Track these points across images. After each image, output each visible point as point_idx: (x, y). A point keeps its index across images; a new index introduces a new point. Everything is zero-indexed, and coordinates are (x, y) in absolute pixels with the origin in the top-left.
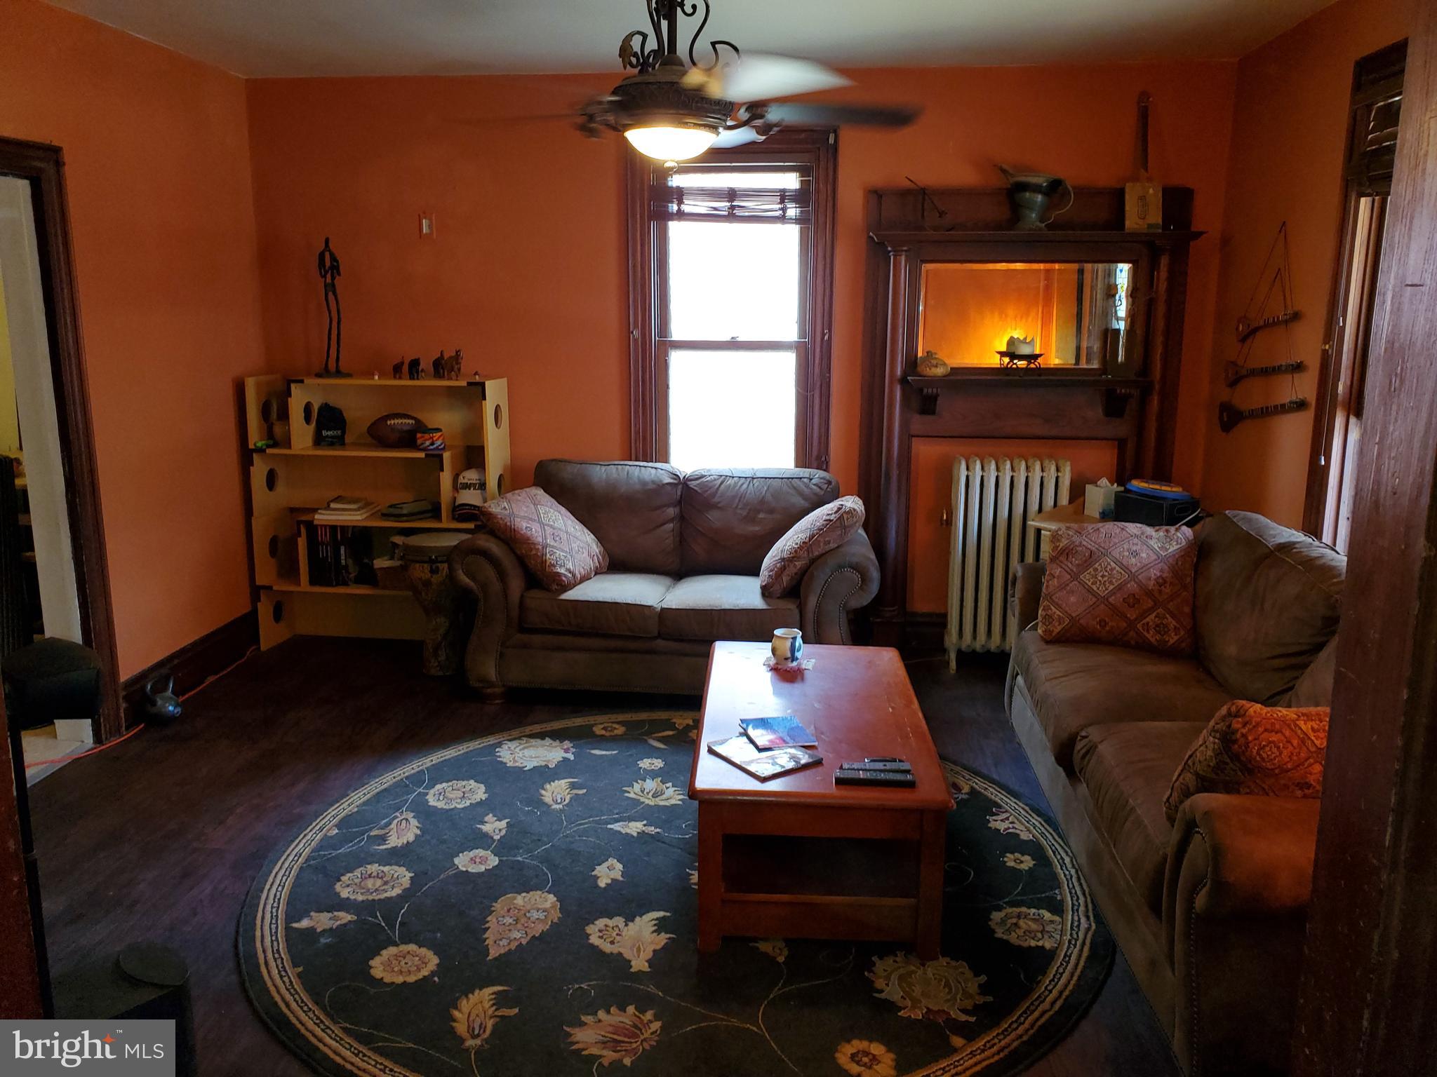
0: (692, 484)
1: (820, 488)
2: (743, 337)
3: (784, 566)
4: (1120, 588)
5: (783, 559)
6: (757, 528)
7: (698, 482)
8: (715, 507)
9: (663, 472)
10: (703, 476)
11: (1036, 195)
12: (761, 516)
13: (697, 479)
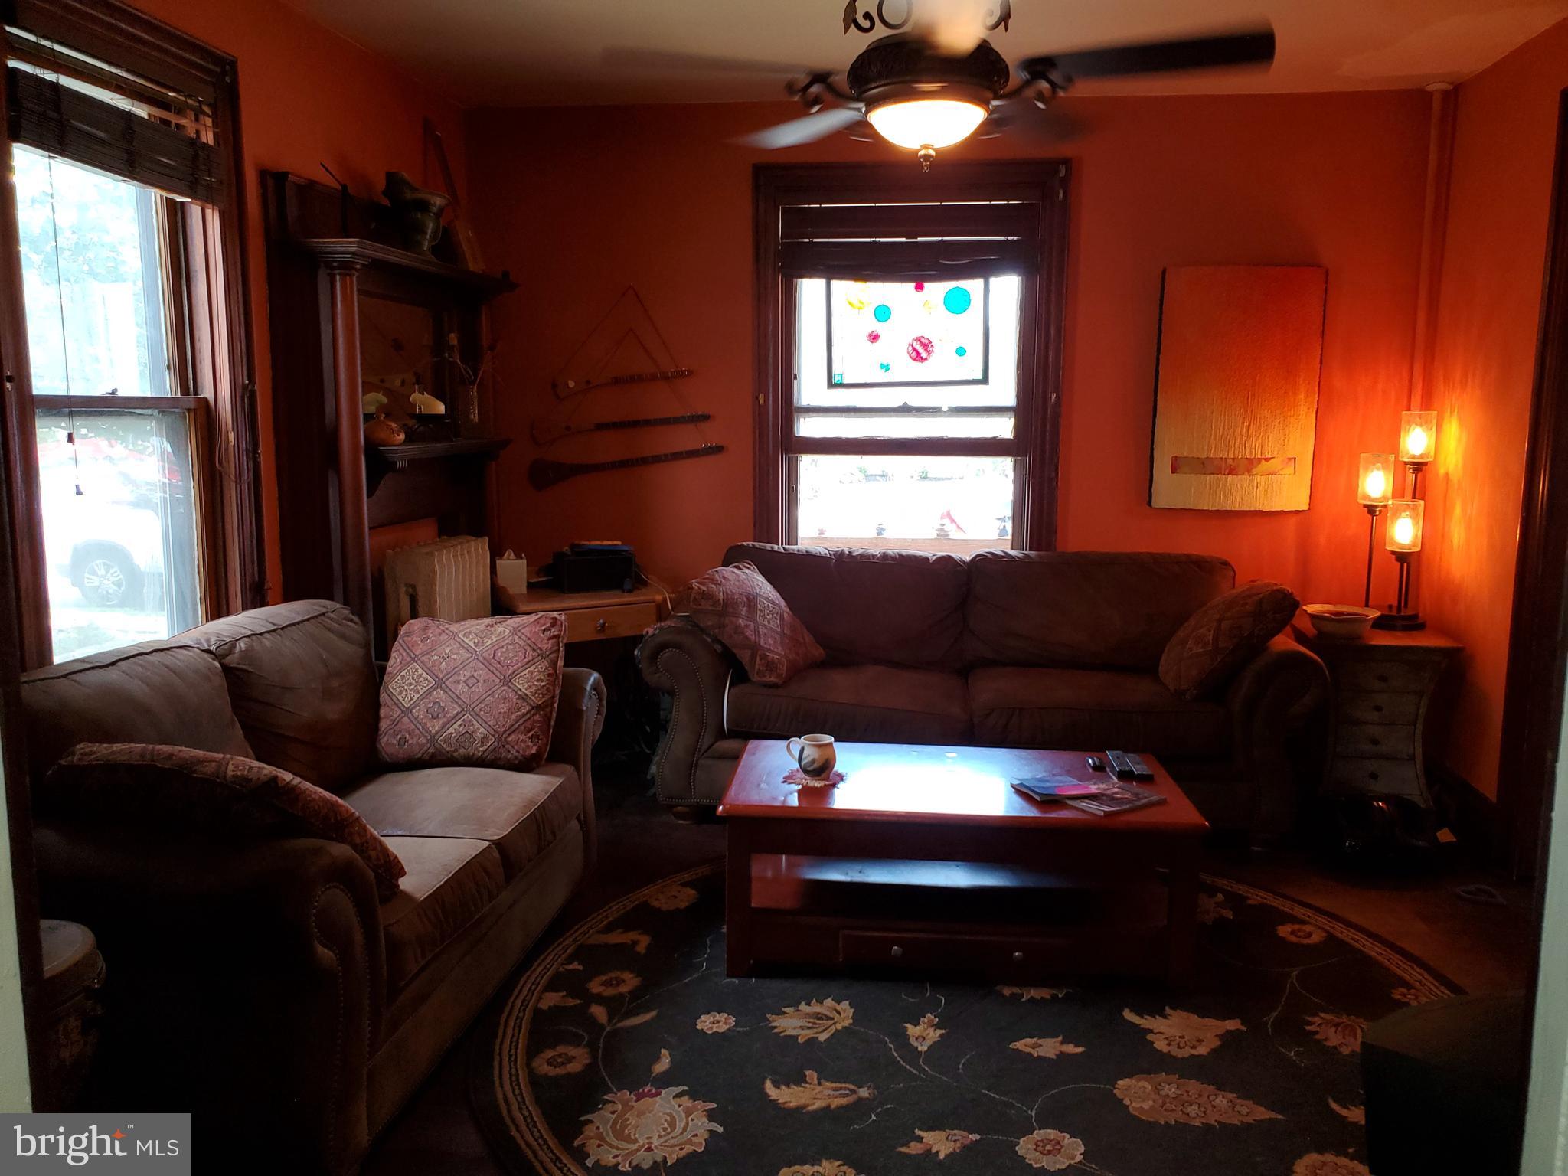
3: (546, 714)
4: (782, 619)
5: (537, 708)
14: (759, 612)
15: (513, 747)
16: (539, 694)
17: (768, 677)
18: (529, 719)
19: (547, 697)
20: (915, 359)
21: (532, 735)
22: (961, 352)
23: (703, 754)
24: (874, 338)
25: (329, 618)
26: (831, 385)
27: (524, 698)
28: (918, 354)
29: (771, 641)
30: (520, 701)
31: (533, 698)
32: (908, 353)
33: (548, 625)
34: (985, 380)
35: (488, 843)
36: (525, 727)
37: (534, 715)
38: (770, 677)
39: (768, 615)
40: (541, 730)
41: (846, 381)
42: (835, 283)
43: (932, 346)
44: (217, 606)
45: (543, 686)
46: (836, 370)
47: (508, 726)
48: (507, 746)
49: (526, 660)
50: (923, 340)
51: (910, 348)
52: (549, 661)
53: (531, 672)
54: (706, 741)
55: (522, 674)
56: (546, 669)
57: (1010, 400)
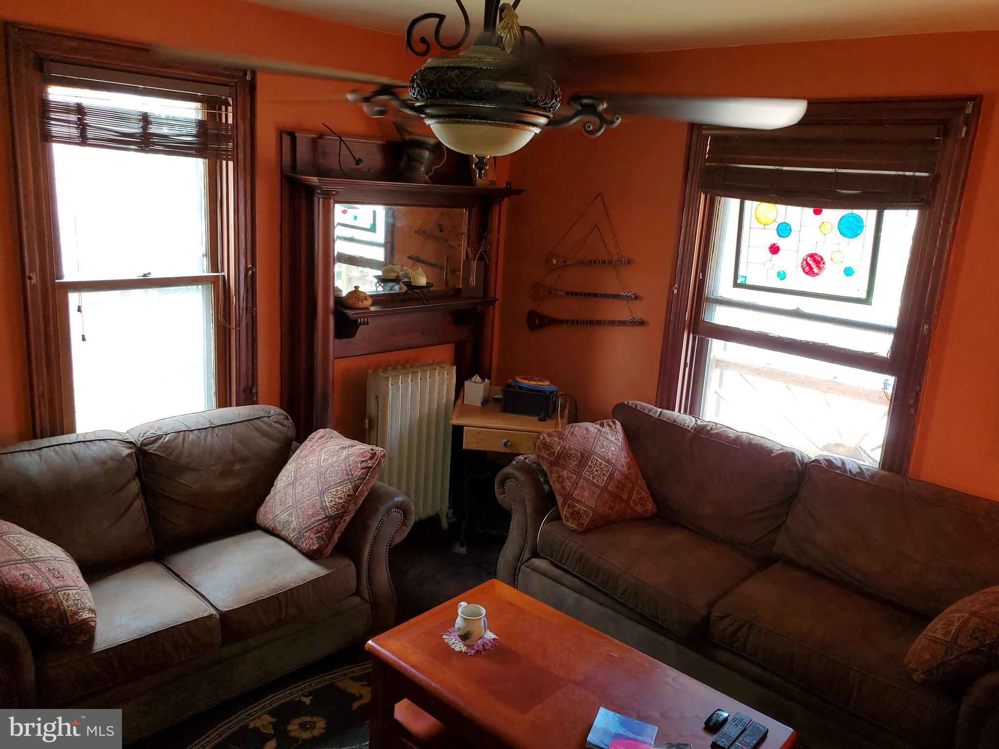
0: (152, 448)
1: (282, 424)
2: (156, 274)
3: (334, 523)
4: (611, 477)
5: (329, 518)
6: (238, 481)
7: (157, 445)
8: (186, 469)
9: (115, 442)
10: (159, 437)
11: (424, 151)
12: (237, 467)
13: (154, 442)
14: (587, 467)
15: (305, 540)
16: (335, 508)
17: (570, 523)
18: (321, 524)
19: (339, 511)
20: (807, 273)
21: (319, 536)
22: (848, 272)
23: (524, 563)
24: (774, 249)
25: (263, 421)
26: (736, 285)
27: (324, 508)
28: (811, 268)
29: (586, 494)
30: (321, 510)
31: (330, 510)
32: (802, 266)
33: (368, 458)
34: (867, 301)
35: (213, 612)
36: (317, 529)
37: (325, 522)
38: (572, 524)
39: (597, 471)
40: (326, 534)
41: (749, 282)
42: (748, 203)
43: (824, 263)
44: (223, 401)
45: (341, 503)
46: (741, 272)
47: (307, 525)
48: (303, 539)
49: (340, 481)
50: (815, 256)
51: (805, 263)
52: (353, 485)
53: (337, 491)
54: (527, 554)
55: (331, 491)
56: (349, 490)
57: (892, 320)
